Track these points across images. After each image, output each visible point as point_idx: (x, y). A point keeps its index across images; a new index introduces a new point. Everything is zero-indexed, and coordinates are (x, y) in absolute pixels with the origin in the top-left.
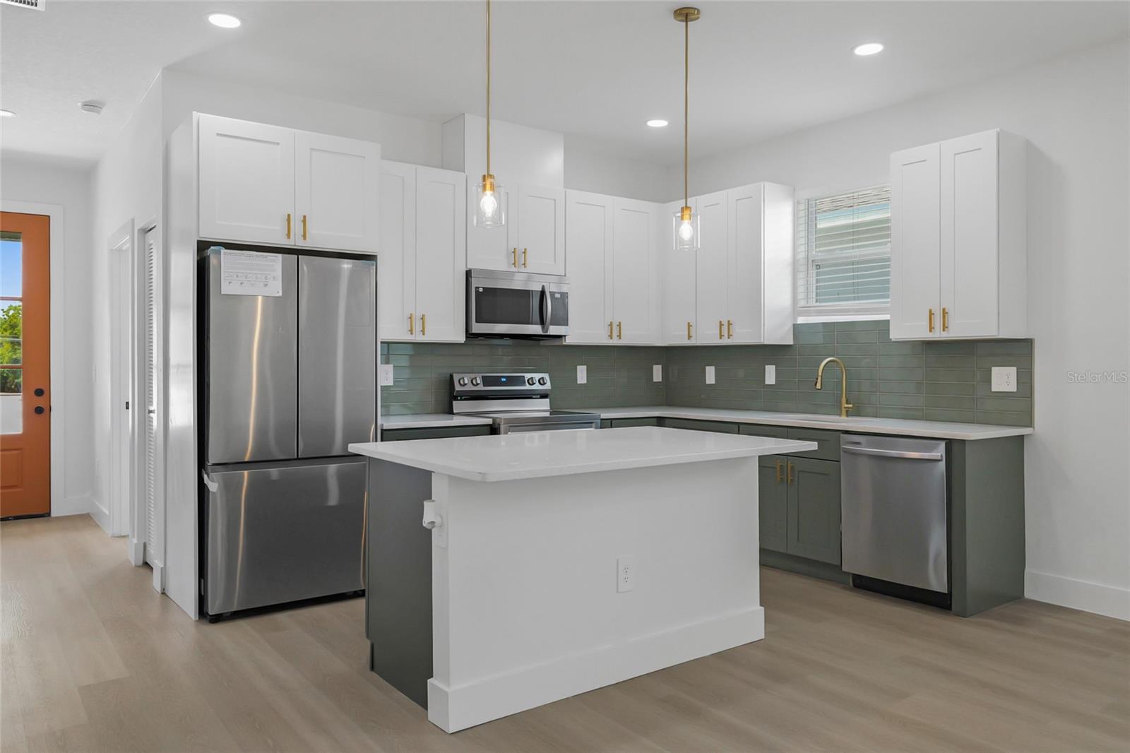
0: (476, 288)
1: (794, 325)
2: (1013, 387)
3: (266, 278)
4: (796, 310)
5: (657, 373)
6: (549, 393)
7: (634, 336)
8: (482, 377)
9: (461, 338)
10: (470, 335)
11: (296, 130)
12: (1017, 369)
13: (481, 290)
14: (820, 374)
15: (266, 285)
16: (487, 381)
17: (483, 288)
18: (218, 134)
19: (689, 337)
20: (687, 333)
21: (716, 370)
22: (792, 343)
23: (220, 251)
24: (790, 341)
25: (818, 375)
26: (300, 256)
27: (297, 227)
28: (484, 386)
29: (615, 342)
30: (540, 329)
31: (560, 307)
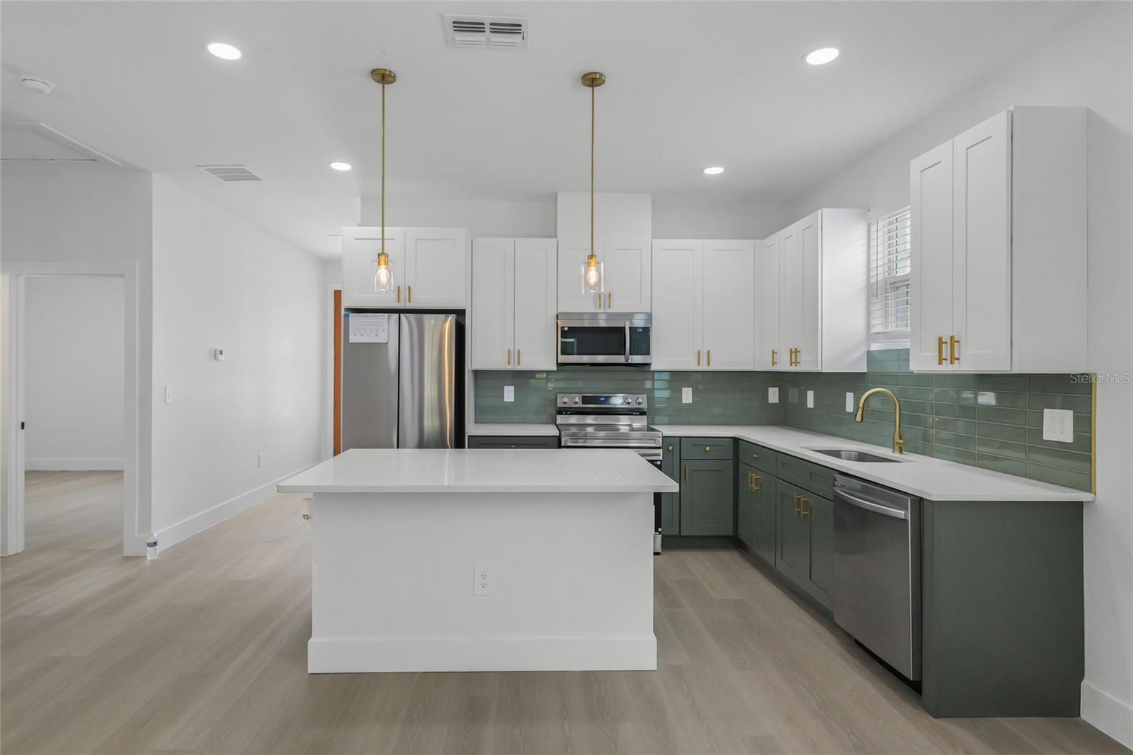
0: (562, 327)
1: (869, 352)
2: (1068, 438)
3: (377, 331)
4: (871, 336)
5: (773, 395)
6: (646, 410)
7: (721, 363)
8: (583, 397)
9: (554, 368)
10: (559, 365)
11: (406, 228)
12: (1074, 413)
13: (566, 329)
14: (861, 406)
15: (377, 335)
16: (585, 400)
17: (569, 328)
18: (356, 239)
19: (774, 363)
20: (771, 360)
21: (814, 394)
22: (865, 371)
23: (349, 316)
24: (863, 368)
25: (859, 408)
26: (401, 315)
27: (404, 294)
28: (583, 403)
29: (704, 367)
30: (620, 359)
31: (642, 340)
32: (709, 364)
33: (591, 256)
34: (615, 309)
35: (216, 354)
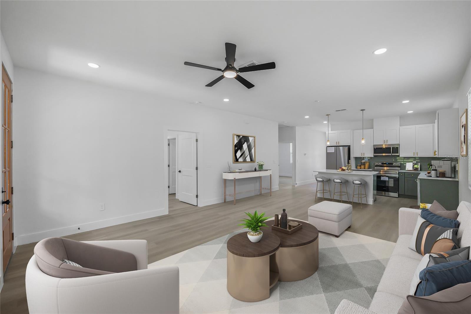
0: (374, 148)
9: (373, 157)
10: (374, 156)
11: (338, 131)
15: (332, 151)
17: (376, 148)
23: (328, 147)
26: (337, 147)
27: (338, 143)
28: (382, 164)
30: (390, 154)
31: (396, 150)
32: (417, 155)
33: (363, 139)
34: (389, 143)
35: (305, 154)
